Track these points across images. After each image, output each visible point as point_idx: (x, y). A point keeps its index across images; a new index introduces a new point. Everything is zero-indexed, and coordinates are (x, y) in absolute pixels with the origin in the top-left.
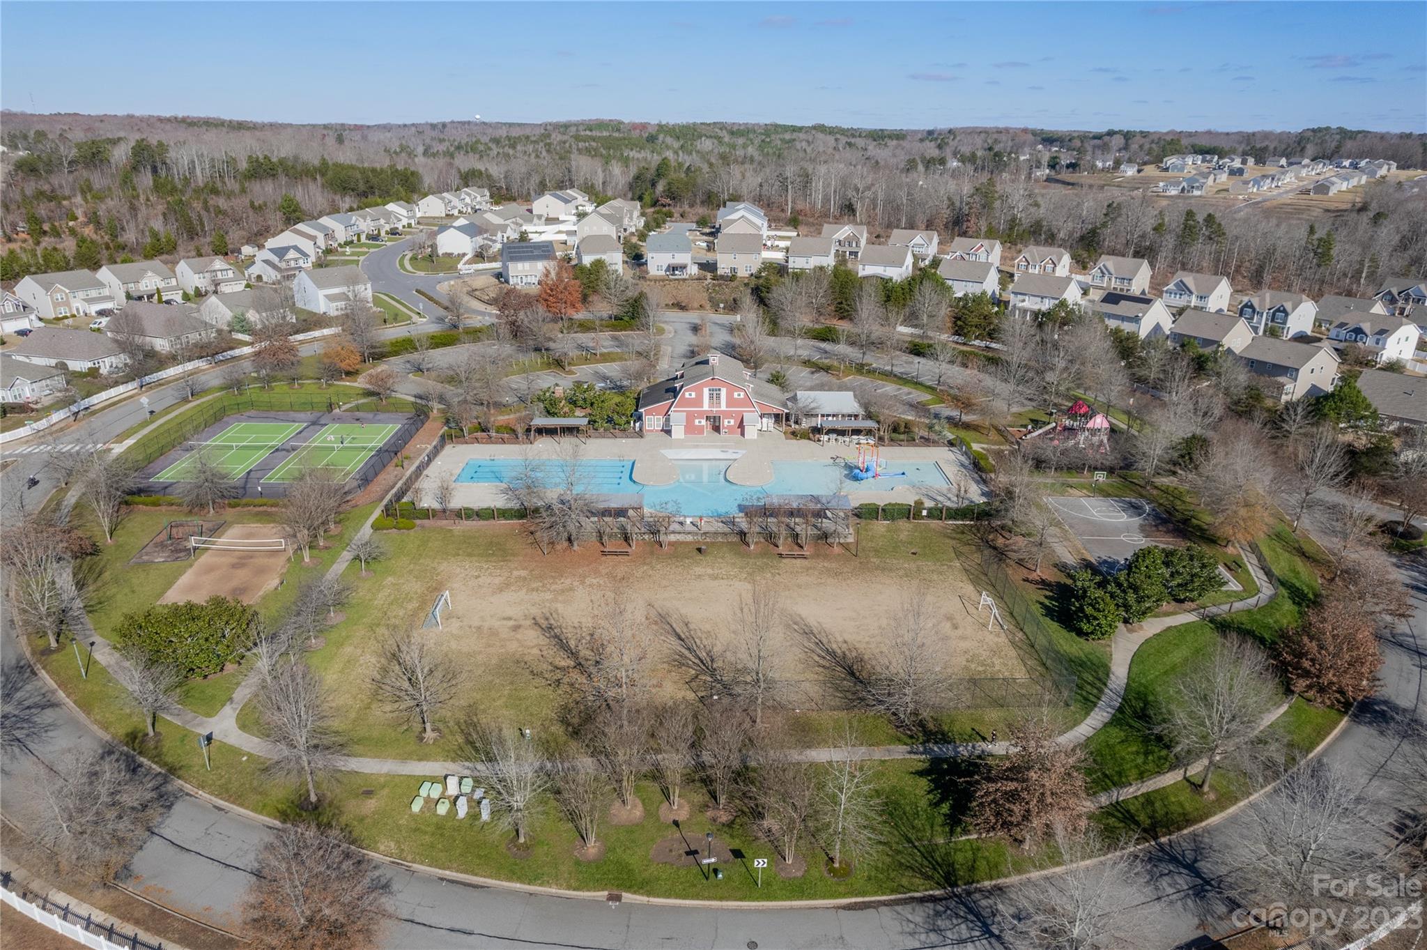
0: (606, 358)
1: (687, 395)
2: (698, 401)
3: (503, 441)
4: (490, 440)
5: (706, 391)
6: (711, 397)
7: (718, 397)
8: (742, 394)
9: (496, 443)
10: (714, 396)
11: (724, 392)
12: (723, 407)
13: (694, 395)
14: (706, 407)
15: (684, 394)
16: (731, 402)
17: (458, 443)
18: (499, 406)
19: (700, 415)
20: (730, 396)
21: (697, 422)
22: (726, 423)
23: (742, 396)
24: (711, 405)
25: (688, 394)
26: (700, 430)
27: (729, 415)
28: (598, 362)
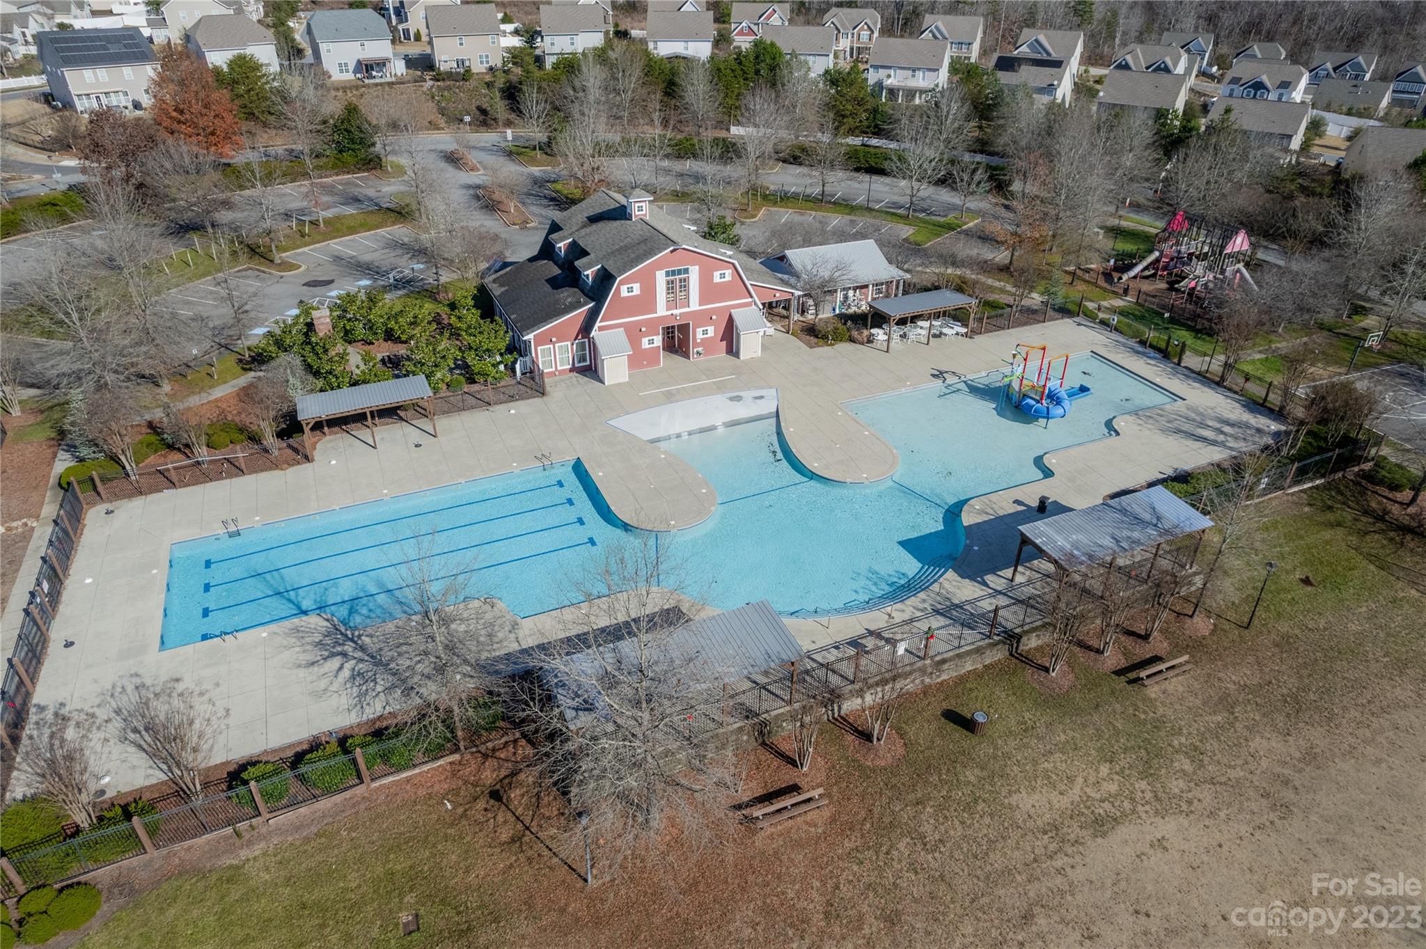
0: (335, 228)
1: (624, 292)
2: (646, 301)
3: (236, 469)
4: (201, 474)
5: (661, 278)
6: (670, 286)
7: (684, 285)
8: (729, 273)
9: (219, 476)
10: (677, 287)
11: (694, 274)
12: (695, 305)
13: (637, 288)
14: (662, 310)
15: (618, 289)
16: (710, 289)
17: (117, 496)
18: (182, 373)
19: (651, 326)
20: (705, 278)
21: (645, 341)
22: (700, 336)
23: (728, 278)
24: (672, 303)
25: (626, 288)
26: (651, 357)
27: (704, 317)
28: (327, 237)
